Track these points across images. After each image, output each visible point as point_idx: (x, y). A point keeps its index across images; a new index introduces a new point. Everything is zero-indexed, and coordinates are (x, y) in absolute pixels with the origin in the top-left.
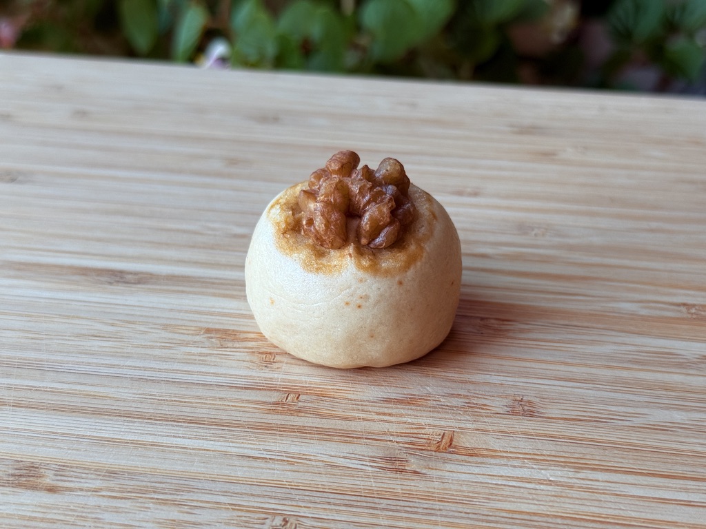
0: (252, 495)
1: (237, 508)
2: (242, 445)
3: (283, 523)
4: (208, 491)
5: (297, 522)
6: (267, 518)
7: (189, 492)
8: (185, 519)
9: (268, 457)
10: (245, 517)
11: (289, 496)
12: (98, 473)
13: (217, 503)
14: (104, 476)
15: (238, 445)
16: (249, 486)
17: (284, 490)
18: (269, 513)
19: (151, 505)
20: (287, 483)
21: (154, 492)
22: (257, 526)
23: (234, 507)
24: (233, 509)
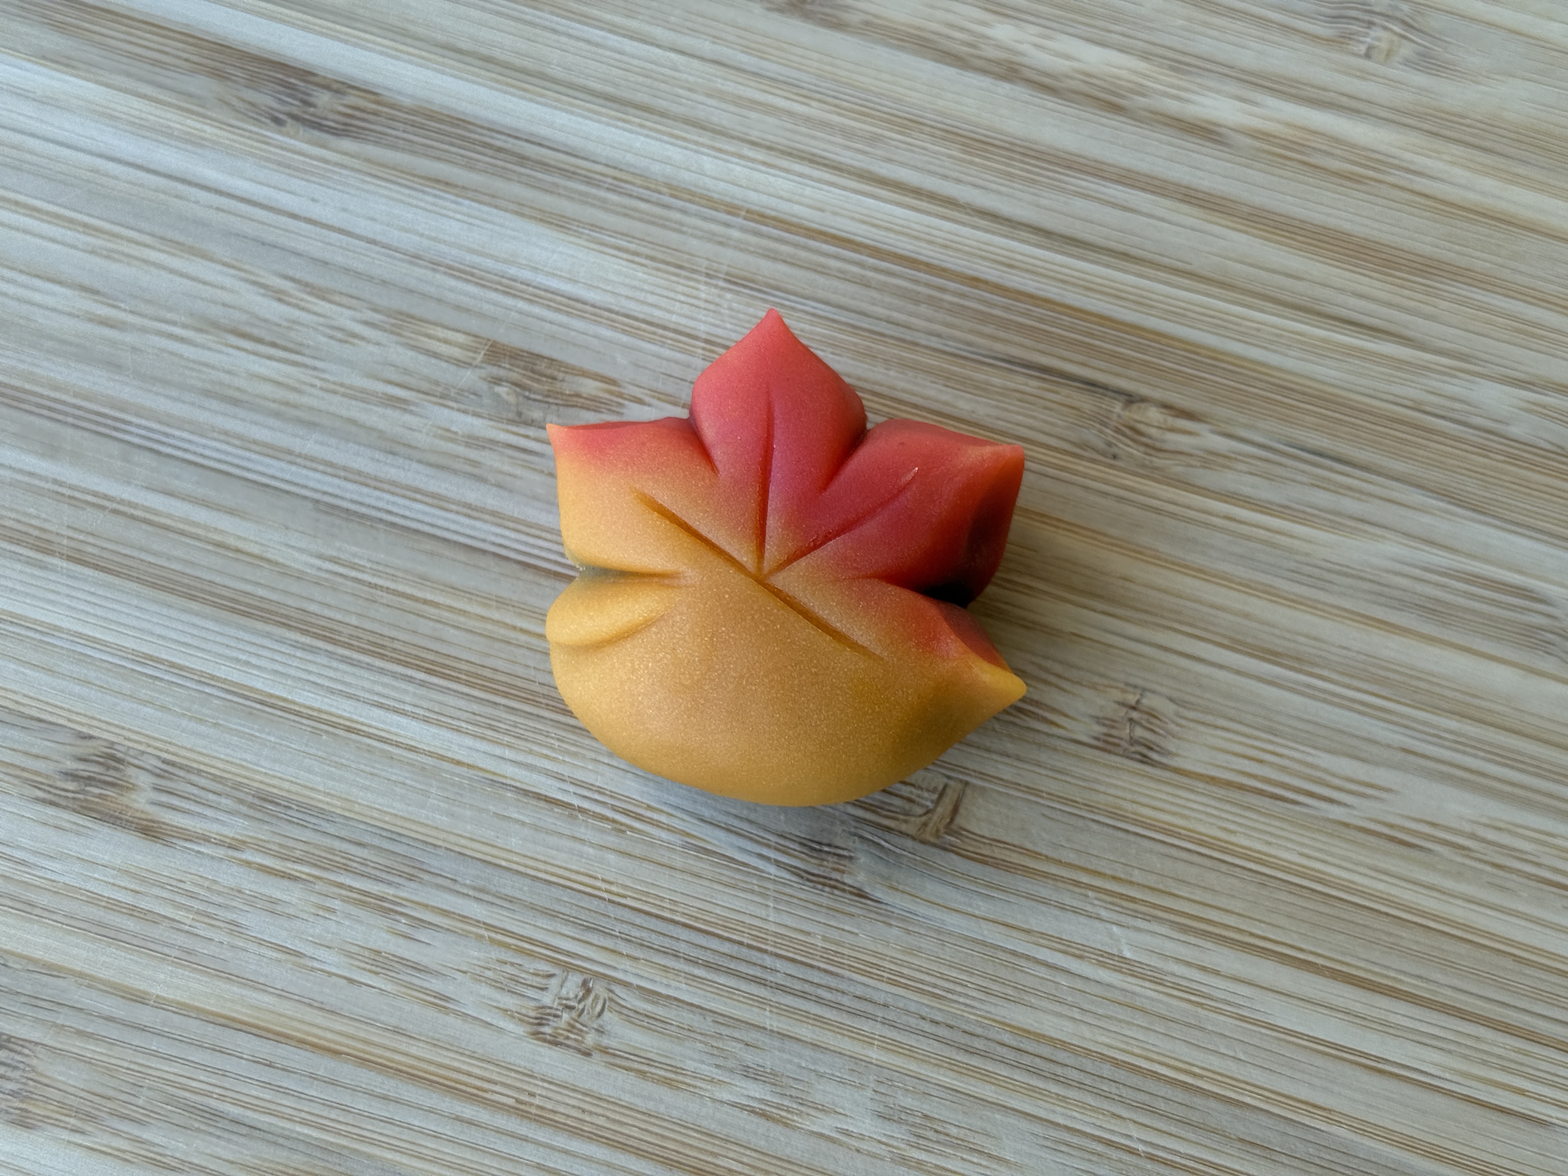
0: (533, 907)
1: (499, 937)
2: (530, 760)
3: (581, 994)
4: (447, 883)
5: (606, 995)
6: (554, 975)
7: (411, 878)
8: (400, 950)
9: (576, 802)
10: (512, 964)
11: (603, 922)
12: (241, 796)
13: (464, 919)
15: (521, 758)
16: (528, 881)
17: (596, 902)
18: (557, 962)
19: (336, 904)
20: (604, 886)
21: (347, 869)
22: (531, 993)
23: (493, 935)
24: (492, 941)
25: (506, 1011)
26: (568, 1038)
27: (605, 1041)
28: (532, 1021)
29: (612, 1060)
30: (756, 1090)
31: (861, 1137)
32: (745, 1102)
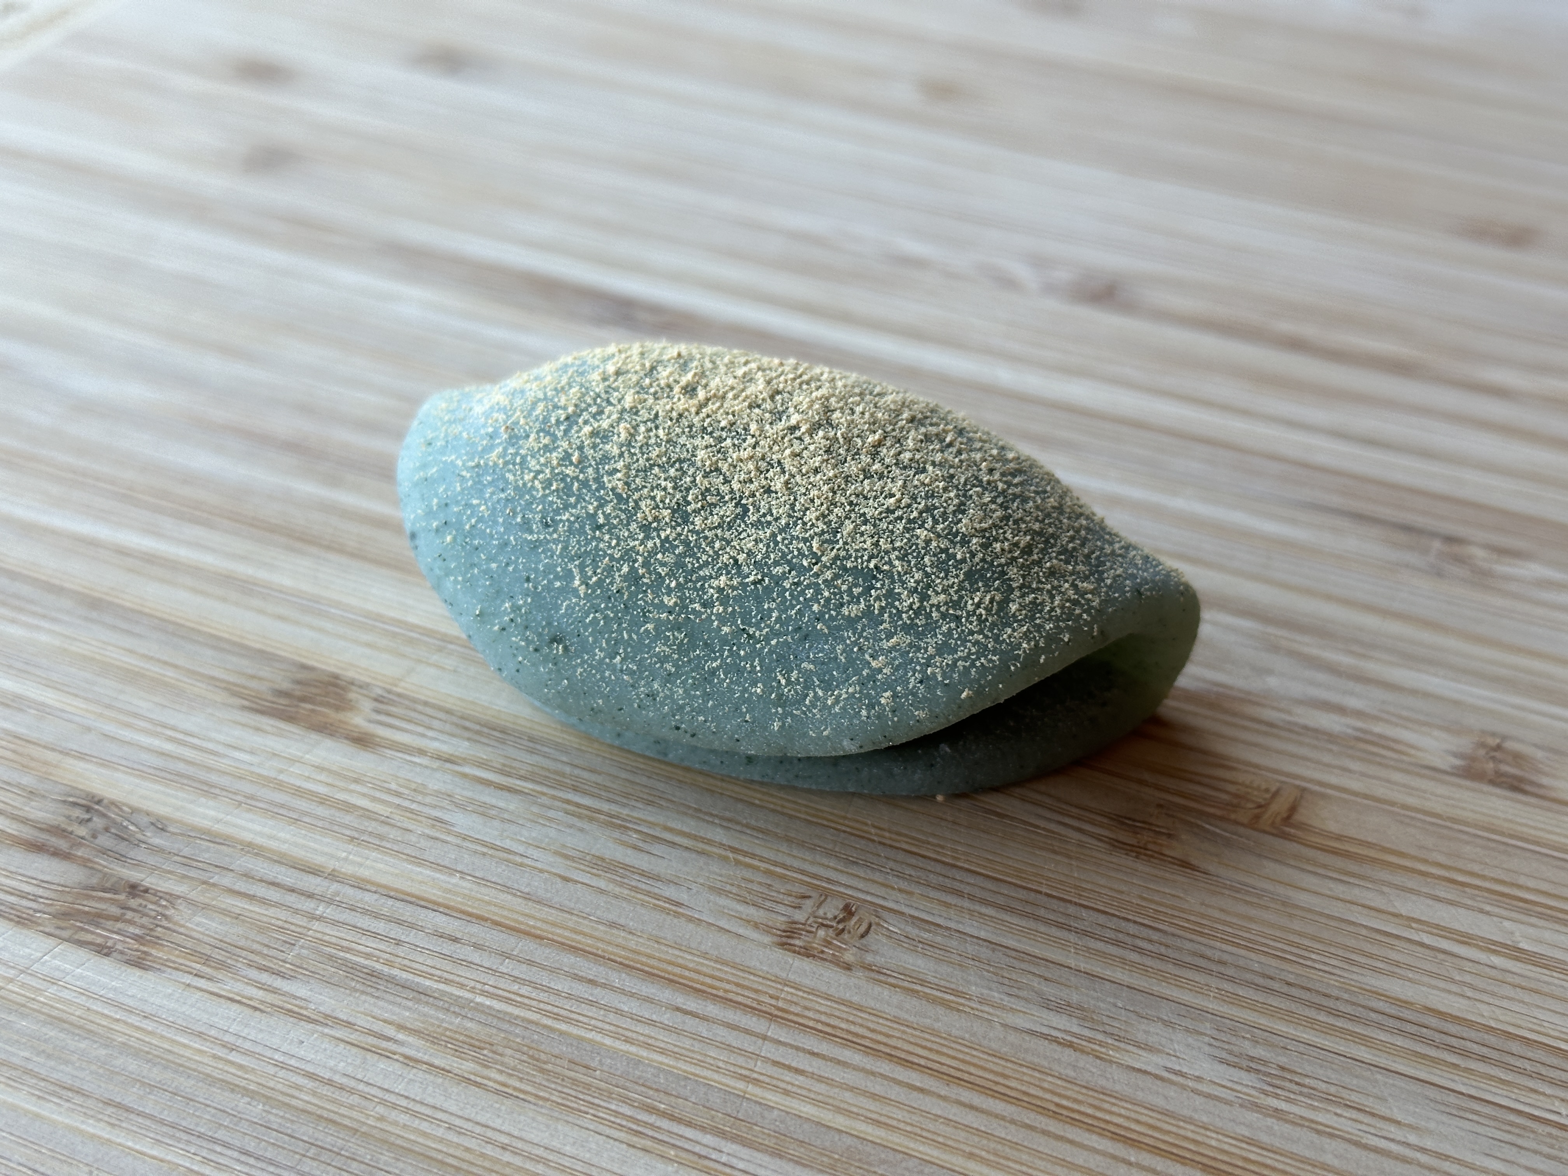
0: (789, 839)
1: (747, 860)
3: (841, 916)
4: (691, 811)
5: (874, 919)
6: (810, 897)
8: (627, 861)
10: (760, 883)
11: (872, 858)
12: (467, 724)
13: (706, 841)
14: (478, 733)
16: (786, 817)
17: (863, 842)
18: (816, 887)
19: (559, 815)
20: (873, 831)
21: (575, 789)
22: (781, 909)
23: (741, 858)
24: (738, 863)
25: (748, 921)
26: (823, 952)
27: (869, 958)
28: (779, 933)
29: (877, 976)
30: (1060, 1021)
31: (1199, 1079)
32: (1045, 1030)
